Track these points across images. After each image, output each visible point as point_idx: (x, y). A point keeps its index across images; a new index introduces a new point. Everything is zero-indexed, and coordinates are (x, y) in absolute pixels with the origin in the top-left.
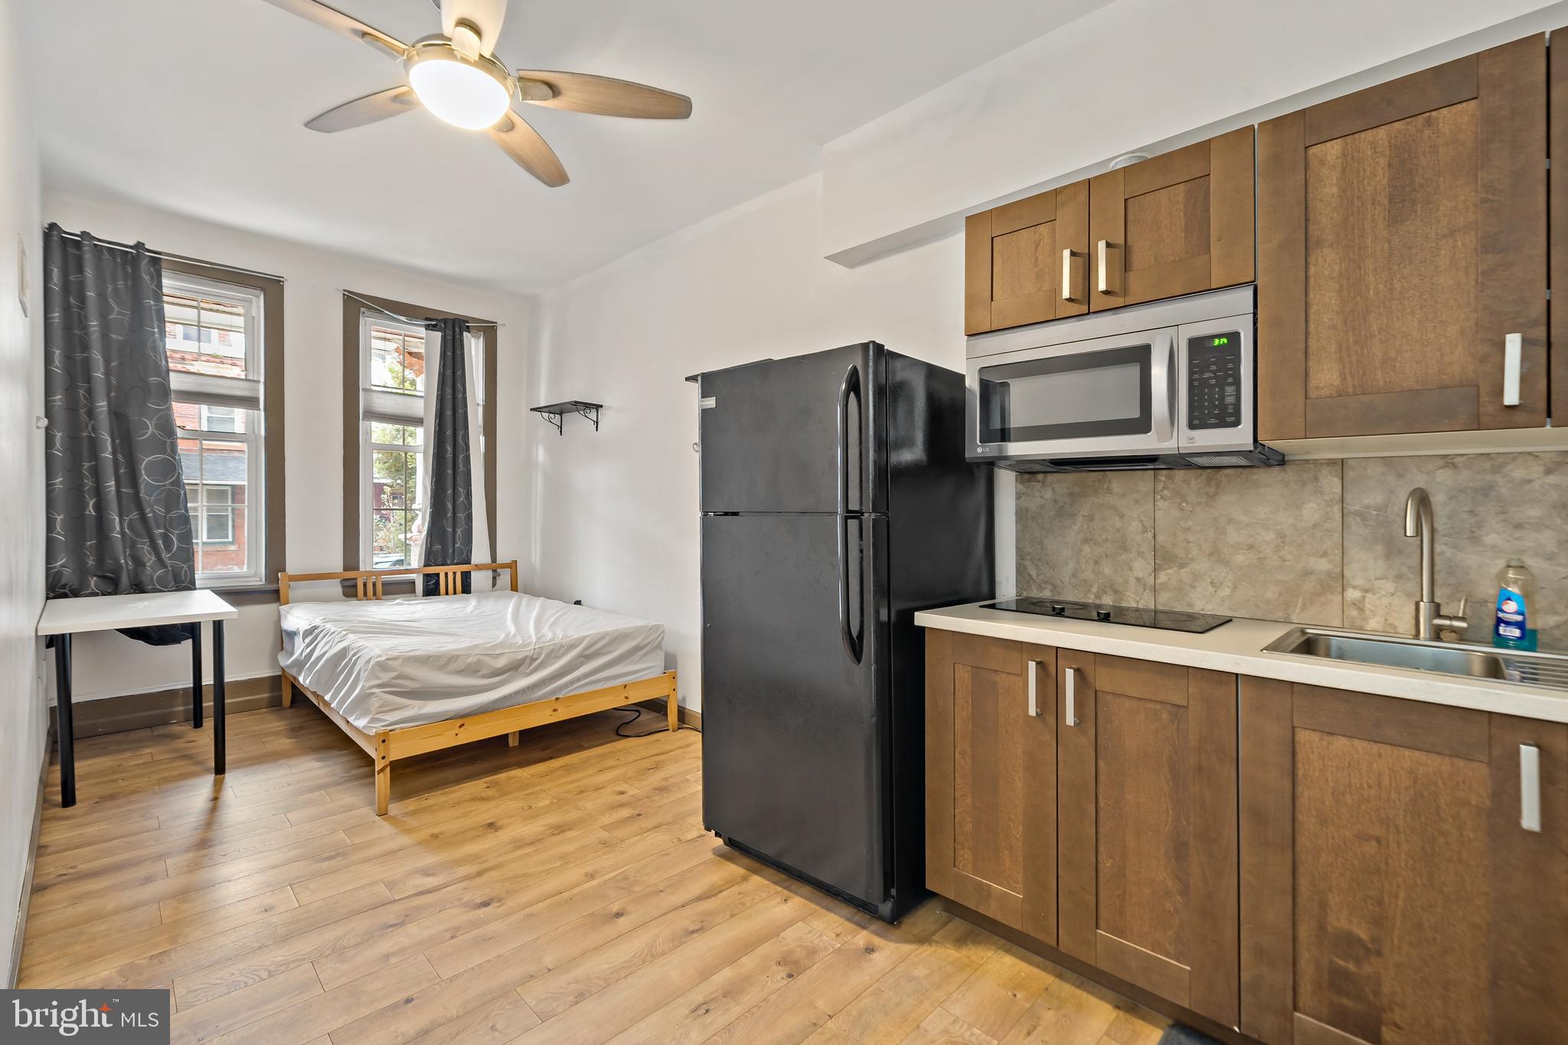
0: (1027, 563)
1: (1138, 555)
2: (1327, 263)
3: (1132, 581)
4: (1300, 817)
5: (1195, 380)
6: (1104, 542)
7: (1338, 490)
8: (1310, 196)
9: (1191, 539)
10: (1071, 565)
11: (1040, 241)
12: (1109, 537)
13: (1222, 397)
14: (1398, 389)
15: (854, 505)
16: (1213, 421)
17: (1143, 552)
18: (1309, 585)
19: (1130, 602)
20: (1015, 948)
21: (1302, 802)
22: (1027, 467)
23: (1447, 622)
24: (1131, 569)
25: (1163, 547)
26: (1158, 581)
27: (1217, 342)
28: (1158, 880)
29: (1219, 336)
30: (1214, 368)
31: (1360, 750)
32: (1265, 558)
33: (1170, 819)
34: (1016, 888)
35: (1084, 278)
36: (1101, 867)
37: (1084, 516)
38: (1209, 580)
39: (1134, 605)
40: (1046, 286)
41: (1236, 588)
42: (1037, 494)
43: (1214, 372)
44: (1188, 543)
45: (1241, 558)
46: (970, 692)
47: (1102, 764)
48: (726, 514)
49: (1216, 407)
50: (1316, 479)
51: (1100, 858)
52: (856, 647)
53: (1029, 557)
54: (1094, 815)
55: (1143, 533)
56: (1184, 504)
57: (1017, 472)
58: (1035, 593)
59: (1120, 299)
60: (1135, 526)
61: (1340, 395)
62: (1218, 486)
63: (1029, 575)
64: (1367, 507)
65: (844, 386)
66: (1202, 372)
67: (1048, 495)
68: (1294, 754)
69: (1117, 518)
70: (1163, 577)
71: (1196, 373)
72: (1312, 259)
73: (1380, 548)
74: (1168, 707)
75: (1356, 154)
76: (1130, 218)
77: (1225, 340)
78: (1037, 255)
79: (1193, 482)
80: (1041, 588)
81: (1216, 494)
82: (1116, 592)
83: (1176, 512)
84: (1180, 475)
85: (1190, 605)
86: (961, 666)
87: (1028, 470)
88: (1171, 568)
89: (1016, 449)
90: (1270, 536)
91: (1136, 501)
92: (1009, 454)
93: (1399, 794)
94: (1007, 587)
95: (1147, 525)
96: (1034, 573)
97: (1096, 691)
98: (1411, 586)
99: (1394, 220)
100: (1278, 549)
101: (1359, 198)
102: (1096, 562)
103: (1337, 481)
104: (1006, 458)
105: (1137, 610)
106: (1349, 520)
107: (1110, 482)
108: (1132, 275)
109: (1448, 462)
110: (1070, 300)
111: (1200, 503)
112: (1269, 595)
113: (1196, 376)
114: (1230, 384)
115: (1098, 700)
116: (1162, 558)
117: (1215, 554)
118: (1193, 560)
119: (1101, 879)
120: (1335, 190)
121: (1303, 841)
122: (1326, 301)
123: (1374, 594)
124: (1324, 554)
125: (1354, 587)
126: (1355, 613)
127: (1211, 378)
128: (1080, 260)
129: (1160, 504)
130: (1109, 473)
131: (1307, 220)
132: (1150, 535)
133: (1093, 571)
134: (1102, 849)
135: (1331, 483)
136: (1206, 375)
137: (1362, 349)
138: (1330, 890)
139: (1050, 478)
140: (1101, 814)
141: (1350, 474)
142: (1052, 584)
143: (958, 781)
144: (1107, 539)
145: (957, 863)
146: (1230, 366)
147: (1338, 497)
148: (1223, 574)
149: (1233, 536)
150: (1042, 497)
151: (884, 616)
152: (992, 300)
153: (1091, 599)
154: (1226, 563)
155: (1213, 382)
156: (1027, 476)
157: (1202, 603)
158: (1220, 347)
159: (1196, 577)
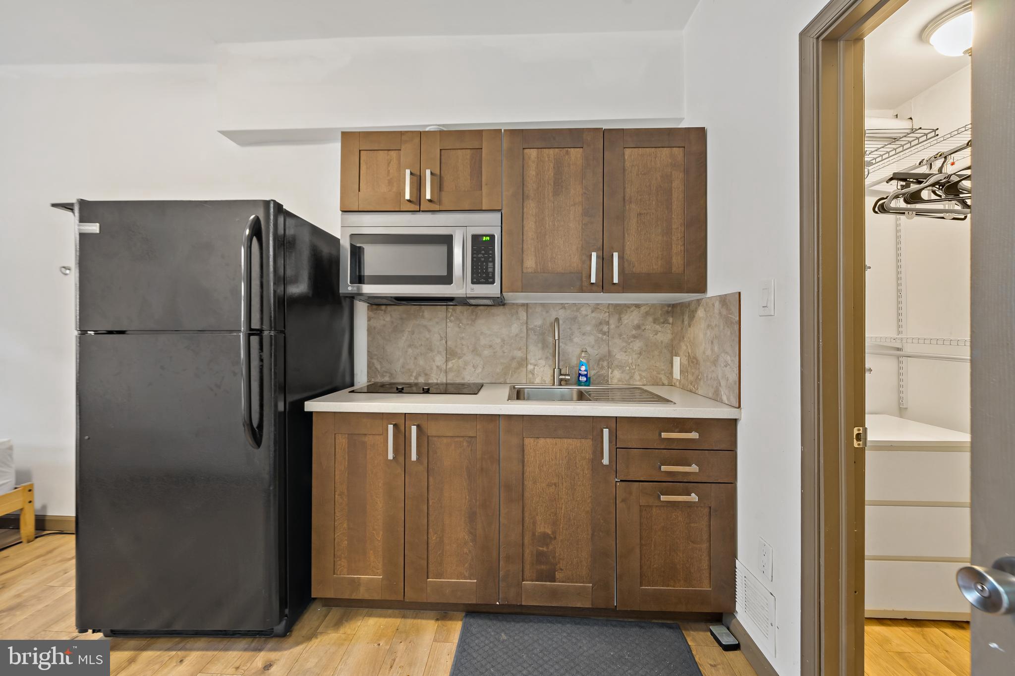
0: (375, 361)
1: (438, 353)
2: (531, 207)
3: (435, 368)
4: (526, 483)
5: (475, 257)
6: (420, 346)
7: (525, 318)
8: (525, 173)
9: (464, 343)
10: (401, 361)
11: (391, 160)
12: (423, 344)
13: (487, 268)
14: (556, 272)
15: (255, 325)
16: (483, 280)
17: (440, 352)
18: (514, 364)
19: (433, 380)
20: (375, 611)
21: (527, 474)
22: (376, 301)
23: (564, 377)
24: (434, 361)
25: (450, 348)
26: (448, 367)
27: (484, 239)
28: (460, 537)
29: (486, 236)
30: (483, 252)
31: (549, 443)
32: (496, 352)
33: (467, 501)
34: (377, 573)
35: (417, 189)
36: (430, 541)
37: (409, 331)
38: (472, 365)
39: (435, 381)
40: (394, 189)
41: (484, 368)
42: (381, 318)
43: (483, 254)
44: (463, 345)
45: (486, 352)
46: (347, 451)
47: (431, 479)
48: (110, 332)
49: (484, 273)
50: (517, 312)
51: (429, 536)
52: (256, 435)
53: (376, 357)
54: (427, 511)
55: (441, 340)
56: (461, 325)
57: (368, 303)
58: (379, 379)
59: (436, 207)
60: (436, 337)
61: (535, 272)
62: (476, 315)
63: (376, 368)
64: (536, 326)
65: (247, 232)
66: (478, 254)
67: (388, 319)
68: (523, 451)
69: (427, 332)
70: (450, 365)
71: (475, 253)
72: (525, 204)
73: (540, 345)
74: (467, 439)
75: (542, 158)
76: (443, 161)
77: (488, 238)
78: (389, 169)
79: (465, 313)
80: (383, 376)
81: (475, 319)
82: (426, 375)
83: (457, 329)
84: (459, 309)
85: (463, 379)
86: (340, 435)
87: (376, 303)
88: (454, 359)
89: (368, 289)
90: (498, 341)
91: (437, 323)
92: (363, 292)
93: (563, 460)
94: (361, 378)
95: (443, 336)
96: (378, 367)
97: (428, 436)
98: (550, 362)
99: (556, 193)
100: (502, 347)
101: (543, 179)
102: (415, 358)
103: (525, 314)
104: (361, 294)
105: (437, 384)
106: (529, 332)
107: (423, 312)
108: (443, 193)
109: (563, 306)
110: (409, 201)
111: (468, 324)
112: (498, 370)
113: (475, 256)
114: (490, 262)
115: (429, 441)
116: (450, 354)
117: (475, 351)
118: (465, 354)
119: (430, 548)
120: (534, 173)
121: (527, 494)
122: (530, 225)
123: (538, 366)
124: (520, 349)
125: (531, 364)
126: (531, 376)
127: (482, 257)
128: (415, 178)
129: (449, 324)
130: (423, 306)
131: (523, 184)
132: (444, 342)
133: (414, 363)
134: (431, 530)
135: (523, 314)
136: (480, 256)
137: (543, 251)
138: (537, 515)
139: (389, 308)
140: (430, 509)
141: (530, 311)
142: (390, 373)
143: (337, 514)
144: (421, 345)
145: (336, 571)
146: (491, 252)
147: (525, 322)
148: (478, 361)
149: (483, 341)
150: (384, 320)
151: (281, 407)
152: (359, 191)
153: (412, 380)
154: (480, 355)
155: (483, 259)
156: (375, 307)
157: (470, 377)
158: (486, 241)
159: (466, 363)
